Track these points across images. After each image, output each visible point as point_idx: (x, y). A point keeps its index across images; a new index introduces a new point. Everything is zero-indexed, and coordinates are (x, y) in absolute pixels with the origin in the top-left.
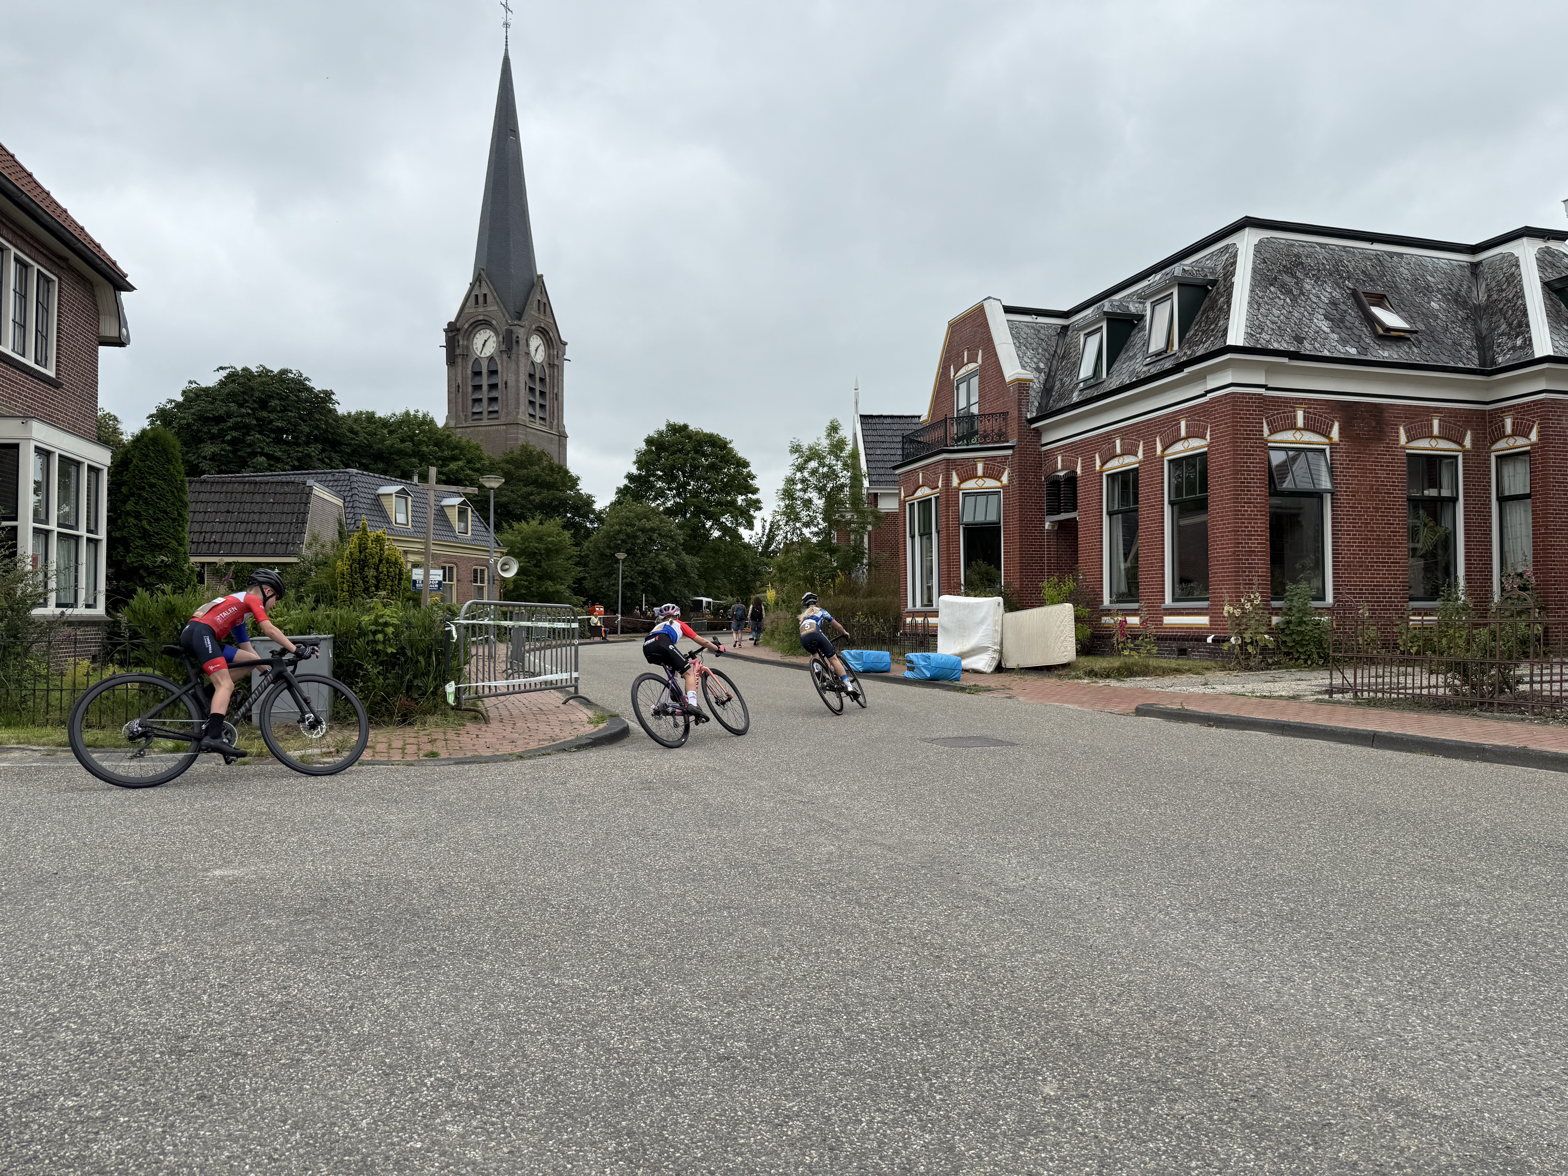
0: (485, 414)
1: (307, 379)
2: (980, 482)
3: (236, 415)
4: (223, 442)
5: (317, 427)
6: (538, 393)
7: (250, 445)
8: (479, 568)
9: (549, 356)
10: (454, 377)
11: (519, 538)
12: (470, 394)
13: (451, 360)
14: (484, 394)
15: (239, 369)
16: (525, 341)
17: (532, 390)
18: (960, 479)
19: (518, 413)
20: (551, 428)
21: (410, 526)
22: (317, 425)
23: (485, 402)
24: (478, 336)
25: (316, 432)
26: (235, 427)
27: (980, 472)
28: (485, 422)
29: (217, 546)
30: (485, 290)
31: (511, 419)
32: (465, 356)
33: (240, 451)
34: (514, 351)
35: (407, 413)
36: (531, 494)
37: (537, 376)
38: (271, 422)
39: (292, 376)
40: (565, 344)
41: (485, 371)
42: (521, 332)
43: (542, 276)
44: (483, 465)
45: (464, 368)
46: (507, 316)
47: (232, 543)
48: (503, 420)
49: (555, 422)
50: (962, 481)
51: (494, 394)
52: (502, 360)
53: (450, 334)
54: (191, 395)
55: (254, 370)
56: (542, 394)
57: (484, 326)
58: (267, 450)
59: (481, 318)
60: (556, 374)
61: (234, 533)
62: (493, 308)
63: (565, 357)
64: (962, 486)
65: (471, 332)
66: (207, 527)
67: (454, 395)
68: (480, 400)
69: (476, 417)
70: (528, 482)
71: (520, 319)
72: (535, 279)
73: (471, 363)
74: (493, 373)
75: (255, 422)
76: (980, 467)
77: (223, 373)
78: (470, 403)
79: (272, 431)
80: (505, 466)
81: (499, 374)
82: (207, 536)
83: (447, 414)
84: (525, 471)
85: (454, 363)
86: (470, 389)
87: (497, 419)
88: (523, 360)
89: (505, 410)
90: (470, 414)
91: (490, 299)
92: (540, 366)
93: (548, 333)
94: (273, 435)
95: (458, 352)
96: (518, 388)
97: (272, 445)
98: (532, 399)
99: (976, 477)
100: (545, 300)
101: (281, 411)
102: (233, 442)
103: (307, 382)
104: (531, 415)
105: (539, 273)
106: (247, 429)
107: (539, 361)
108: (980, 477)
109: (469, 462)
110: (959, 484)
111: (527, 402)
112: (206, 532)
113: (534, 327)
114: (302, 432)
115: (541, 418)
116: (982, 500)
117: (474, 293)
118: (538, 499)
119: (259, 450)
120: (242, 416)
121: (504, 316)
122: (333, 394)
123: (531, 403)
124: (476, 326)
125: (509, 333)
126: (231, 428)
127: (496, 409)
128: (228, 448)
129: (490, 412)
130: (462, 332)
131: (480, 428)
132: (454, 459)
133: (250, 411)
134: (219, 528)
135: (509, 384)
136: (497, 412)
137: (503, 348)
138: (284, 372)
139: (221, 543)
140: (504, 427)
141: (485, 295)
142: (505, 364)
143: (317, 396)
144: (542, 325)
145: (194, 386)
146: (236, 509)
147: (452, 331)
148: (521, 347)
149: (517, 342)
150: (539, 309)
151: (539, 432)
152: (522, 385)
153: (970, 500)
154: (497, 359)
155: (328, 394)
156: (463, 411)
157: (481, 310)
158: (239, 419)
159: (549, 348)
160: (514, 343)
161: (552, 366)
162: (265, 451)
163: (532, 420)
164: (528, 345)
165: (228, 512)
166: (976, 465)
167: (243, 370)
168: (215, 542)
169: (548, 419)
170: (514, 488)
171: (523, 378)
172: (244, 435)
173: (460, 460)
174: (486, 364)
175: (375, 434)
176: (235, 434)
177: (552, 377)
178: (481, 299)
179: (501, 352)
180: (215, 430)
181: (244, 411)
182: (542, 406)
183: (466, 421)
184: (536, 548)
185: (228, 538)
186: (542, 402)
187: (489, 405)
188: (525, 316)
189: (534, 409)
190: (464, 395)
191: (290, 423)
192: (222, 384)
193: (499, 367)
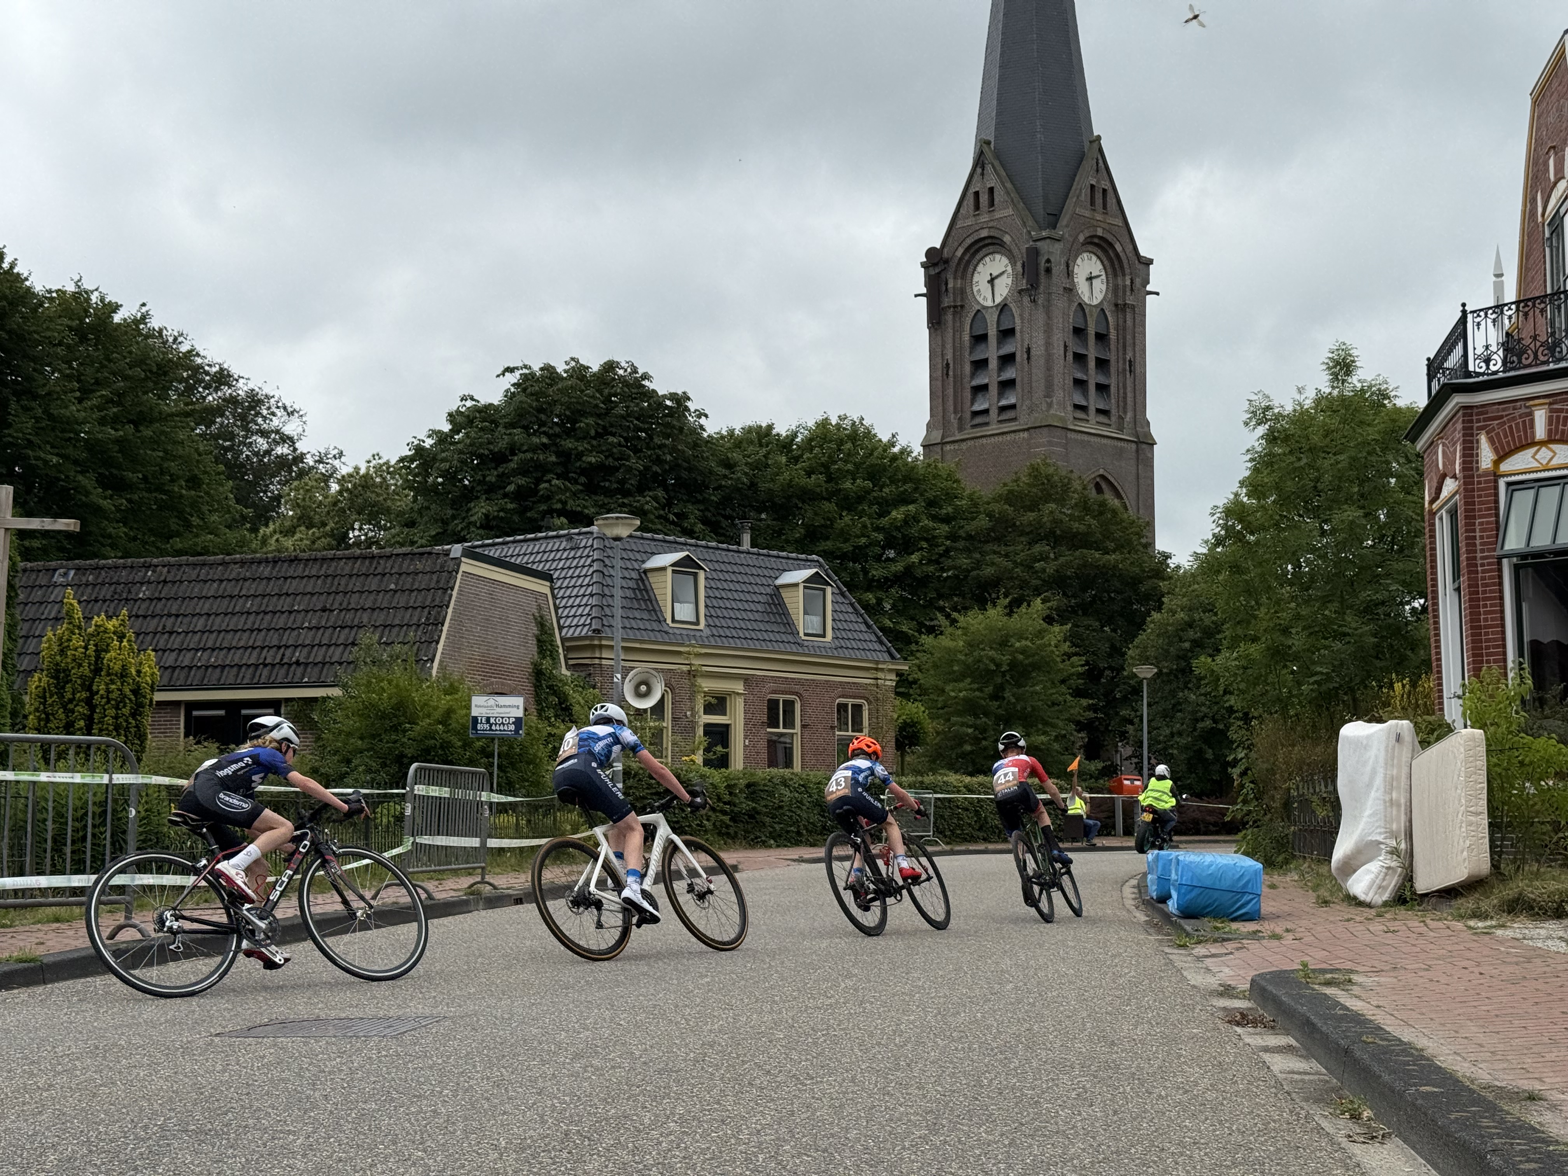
0: (994, 413)
1: (646, 376)
2: (1544, 454)
3: (525, 448)
4: (505, 496)
5: (659, 461)
6: (1092, 364)
7: (548, 498)
8: (851, 701)
9: (1114, 289)
10: (939, 350)
11: (961, 643)
12: (967, 379)
13: (935, 320)
14: (990, 377)
15: (536, 367)
16: (1063, 267)
17: (1080, 359)
18: (1496, 450)
19: (1050, 405)
20: (1121, 429)
21: (702, 626)
22: (658, 456)
23: (994, 390)
24: (980, 268)
25: (656, 468)
26: (523, 471)
27: (1540, 431)
28: (993, 429)
29: (300, 670)
30: (992, 181)
31: (1037, 418)
32: (959, 309)
33: (531, 509)
34: (1042, 288)
35: (825, 423)
36: (1044, 558)
37: (1091, 331)
38: (579, 456)
39: (621, 372)
40: (1150, 262)
41: (992, 332)
42: (1054, 252)
43: (1099, 138)
44: (957, 509)
45: (958, 331)
46: (1030, 222)
47: (324, 664)
48: (1025, 420)
49: (1129, 416)
50: (1502, 456)
51: (1010, 373)
52: (1021, 307)
53: (933, 272)
54: (459, 419)
55: (561, 368)
56: (1102, 364)
57: (991, 248)
58: (571, 505)
59: (984, 233)
60: (1129, 322)
61: (329, 646)
62: (1005, 212)
63: (1149, 288)
64: (1504, 467)
65: (969, 262)
66: (289, 638)
67: (939, 383)
68: (984, 388)
69: (979, 420)
70: (1036, 535)
71: (1054, 227)
72: (1087, 145)
73: (968, 321)
74: (1007, 334)
75: (553, 459)
76: (1540, 417)
77: (513, 378)
78: (968, 394)
79: (583, 472)
80: (996, 507)
81: (1018, 334)
82: (288, 652)
83: (927, 418)
84: (1032, 516)
85: (939, 323)
86: (968, 368)
87: (1014, 419)
88: (1060, 303)
89: (1027, 402)
90: (968, 415)
91: (999, 196)
92: (1095, 312)
93: (1111, 245)
94: (583, 480)
95: (947, 301)
96: (1049, 357)
97: (581, 496)
98: (1080, 375)
99: (1534, 444)
100: (1105, 184)
101: (598, 435)
102: (520, 495)
103: (646, 383)
104: (1077, 407)
105: (1095, 134)
106: (539, 470)
107: (1095, 302)
108: (1542, 443)
109: (931, 503)
110: (1497, 463)
111: (1069, 382)
112: (287, 647)
113: (1081, 238)
114: (629, 469)
115: (1099, 411)
116: (1550, 495)
117: (972, 190)
118: (1051, 568)
119: (559, 506)
120: (534, 449)
121: (1024, 223)
122: (689, 399)
123: (1079, 383)
124: (977, 251)
125: (1034, 254)
126: (515, 472)
127: (1012, 400)
128: (510, 506)
129: (1003, 409)
130: (953, 263)
131: (984, 441)
132: (904, 500)
133: (545, 440)
134: (307, 637)
135: (1033, 352)
136: (1013, 407)
137: (1024, 285)
138: (610, 366)
139: (307, 664)
140: (1026, 435)
141: (991, 190)
142: (1026, 315)
143: (660, 405)
144: (1100, 232)
145: (469, 404)
146: (336, 605)
147: (935, 265)
148: (1055, 279)
149: (1048, 271)
150: (1092, 203)
151: (1093, 439)
152: (1059, 351)
153: (1523, 499)
154: (1012, 306)
155: (681, 400)
156: (955, 412)
157: (984, 218)
158: (529, 455)
159: (1115, 275)
160: (1042, 272)
161: (1120, 308)
162: (568, 507)
163: (1081, 415)
164: (1069, 274)
165: (324, 610)
166: (1531, 414)
167: (542, 369)
168: (298, 663)
169: (1114, 412)
170: (1011, 548)
171: (1061, 336)
172: (539, 481)
173: (913, 502)
174: (995, 317)
175: (767, 466)
176: (521, 481)
177: (1121, 329)
178: (984, 199)
179: (1020, 292)
180: (492, 479)
181: (536, 440)
182: (1102, 388)
183: (961, 429)
184: (992, 660)
185: (318, 655)
186: (1102, 380)
187: (1001, 395)
188: (1064, 221)
189: (1085, 393)
190: (958, 381)
191: (611, 455)
192: (510, 397)
193: (1018, 321)
